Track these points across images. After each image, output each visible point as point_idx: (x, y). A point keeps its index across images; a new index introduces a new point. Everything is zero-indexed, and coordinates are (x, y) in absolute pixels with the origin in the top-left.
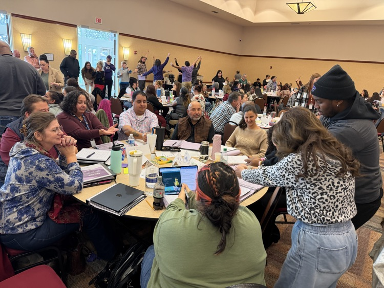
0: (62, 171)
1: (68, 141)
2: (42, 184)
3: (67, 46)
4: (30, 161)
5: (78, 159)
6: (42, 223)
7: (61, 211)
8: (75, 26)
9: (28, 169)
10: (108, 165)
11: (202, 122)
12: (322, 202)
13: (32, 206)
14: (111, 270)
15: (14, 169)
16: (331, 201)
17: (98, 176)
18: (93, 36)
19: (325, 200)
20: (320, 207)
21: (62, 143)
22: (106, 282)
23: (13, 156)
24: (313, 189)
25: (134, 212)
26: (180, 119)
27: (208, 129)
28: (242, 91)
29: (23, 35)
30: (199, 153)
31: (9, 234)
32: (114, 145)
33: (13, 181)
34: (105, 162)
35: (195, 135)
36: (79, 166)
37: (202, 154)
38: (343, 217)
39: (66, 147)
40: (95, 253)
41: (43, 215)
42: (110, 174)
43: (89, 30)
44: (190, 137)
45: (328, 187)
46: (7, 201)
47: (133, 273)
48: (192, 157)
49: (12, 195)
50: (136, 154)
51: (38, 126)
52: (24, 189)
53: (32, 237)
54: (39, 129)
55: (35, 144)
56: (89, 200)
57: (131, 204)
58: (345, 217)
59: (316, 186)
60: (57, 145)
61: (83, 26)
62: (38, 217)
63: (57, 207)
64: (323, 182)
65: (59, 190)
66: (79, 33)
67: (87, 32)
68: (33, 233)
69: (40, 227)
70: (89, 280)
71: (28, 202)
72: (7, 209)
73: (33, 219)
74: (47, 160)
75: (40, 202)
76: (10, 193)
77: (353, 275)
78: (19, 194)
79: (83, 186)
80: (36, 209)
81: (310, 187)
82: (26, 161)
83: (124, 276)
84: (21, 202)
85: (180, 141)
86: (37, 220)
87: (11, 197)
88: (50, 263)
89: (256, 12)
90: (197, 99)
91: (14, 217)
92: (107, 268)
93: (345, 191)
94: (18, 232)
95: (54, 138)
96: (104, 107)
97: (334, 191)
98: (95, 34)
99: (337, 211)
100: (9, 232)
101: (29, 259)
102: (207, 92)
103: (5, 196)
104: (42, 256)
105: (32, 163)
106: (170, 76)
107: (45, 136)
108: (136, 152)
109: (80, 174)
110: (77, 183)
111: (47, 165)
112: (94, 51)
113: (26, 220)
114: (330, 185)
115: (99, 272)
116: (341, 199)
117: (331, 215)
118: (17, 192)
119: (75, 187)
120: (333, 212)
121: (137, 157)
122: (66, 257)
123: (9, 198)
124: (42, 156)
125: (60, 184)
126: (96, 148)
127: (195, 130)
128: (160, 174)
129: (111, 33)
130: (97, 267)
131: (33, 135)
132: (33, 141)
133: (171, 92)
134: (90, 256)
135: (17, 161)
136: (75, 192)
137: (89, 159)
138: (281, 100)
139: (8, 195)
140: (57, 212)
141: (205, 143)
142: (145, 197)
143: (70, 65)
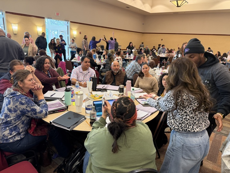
0: (35, 104)
1: (38, 87)
2: (23, 113)
3: (39, 30)
4: (16, 99)
5: (45, 98)
6: (24, 136)
7: (35, 129)
8: (44, 18)
9: (15, 104)
10: (63, 101)
11: (120, 73)
12: (186, 120)
13: (18, 126)
14: (66, 163)
15: (6, 104)
16: (191, 120)
17: (57, 107)
18: (55, 24)
19: (188, 119)
20: (185, 123)
21: (35, 88)
22: (64, 170)
23: (5, 96)
24: (181, 113)
25: (78, 128)
26: (107, 72)
27: (123, 77)
28: (144, 54)
29: (13, 24)
30: (118, 92)
31: (5, 143)
32: (66, 89)
33: (6, 111)
34: (61, 99)
35: (116, 81)
36: (45, 101)
37: (120, 92)
38: (199, 129)
39: (38, 90)
40: (57, 153)
41: (24, 131)
42: (65, 106)
43: (52, 20)
44: (113, 83)
45: (190, 112)
46: (2, 123)
47: (80, 165)
48: (113, 95)
49: (5, 120)
50: (79, 93)
51: (20, 78)
52: (12, 116)
53: (18, 145)
54: (21, 80)
55: (18, 89)
56: (52, 121)
57: (77, 123)
58: (200, 129)
59: (183, 111)
60: (32, 89)
61: (48, 18)
62: (22, 133)
63: (33, 126)
64: (187, 108)
65: (34, 116)
66: (47, 22)
67: (51, 21)
68: (19, 142)
69: (23, 138)
70: (54, 169)
71: (15, 123)
72: (3, 128)
73: (19, 134)
74: (26, 98)
75: (23, 123)
76: (5, 119)
77: (211, 163)
78: (10, 119)
79: (48, 113)
80: (20, 127)
81: (180, 112)
82: (13, 99)
83: (74, 167)
84: (11, 123)
85: (107, 85)
86: (21, 134)
87: (5, 121)
88: (30, 160)
89: (152, 6)
90: (117, 59)
91: (7, 133)
92: (64, 162)
93: (201, 114)
94: (10, 142)
95: (30, 85)
96: (62, 65)
97: (193, 114)
98: (56, 22)
99: (195, 126)
100: (4, 142)
101: (17, 158)
102: (123, 56)
103: (2, 120)
104: (25, 155)
105: (17, 100)
106: (101, 46)
107: (24, 84)
108: (79, 92)
109: (46, 106)
110: (44, 112)
111: (26, 101)
112: (56, 32)
113: (15, 134)
114: (191, 110)
115: (59, 164)
116: (198, 119)
117: (191, 128)
118: (8, 118)
119: (43, 114)
120: (193, 126)
121: (80, 95)
122: (39, 156)
123: (4, 121)
124: (23, 96)
125: (34, 113)
126: (57, 91)
127: (116, 78)
128: (94, 105)
129: (66, 22)
130: (59, 161)
131: (17, 83)
132: (17, 87)
133: (102, 56)
134: (54, 155)
135: (8, 99)
136: (43, 117)
137: (52, 97)
138: (168, 59)
139: (3, 119)
140: (33, 129)
141: (122, 86)
142: (85, 119)
143: (41, 42)
